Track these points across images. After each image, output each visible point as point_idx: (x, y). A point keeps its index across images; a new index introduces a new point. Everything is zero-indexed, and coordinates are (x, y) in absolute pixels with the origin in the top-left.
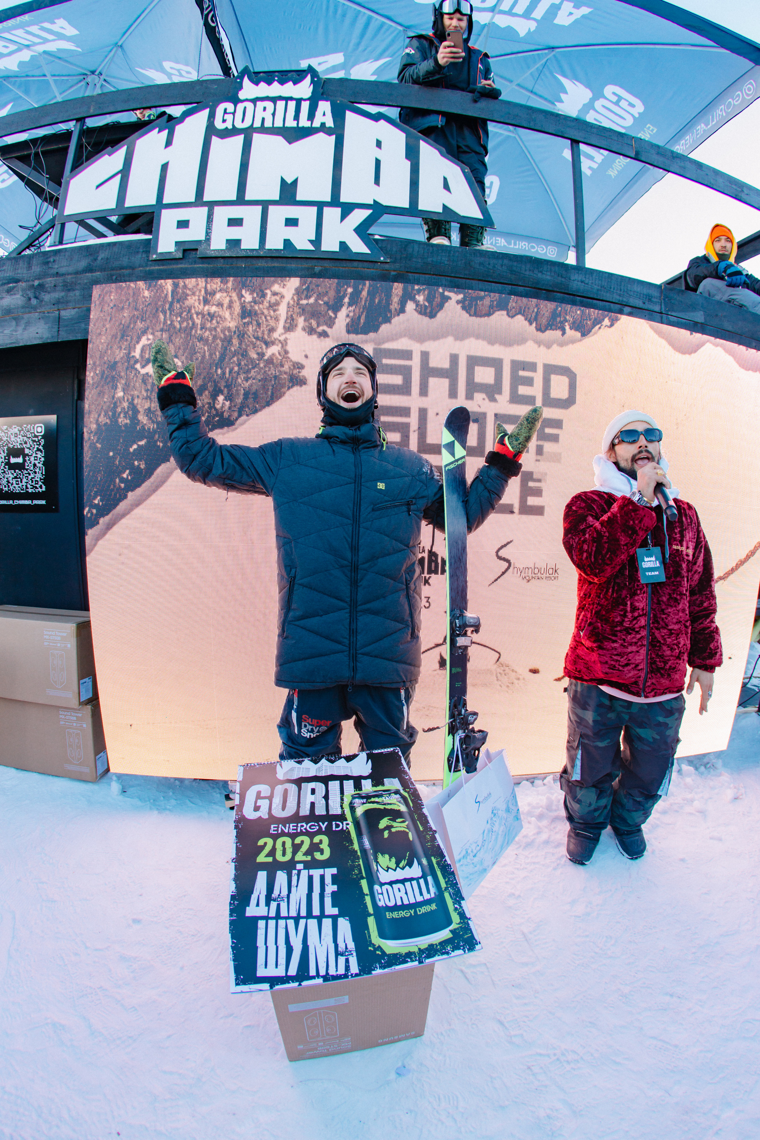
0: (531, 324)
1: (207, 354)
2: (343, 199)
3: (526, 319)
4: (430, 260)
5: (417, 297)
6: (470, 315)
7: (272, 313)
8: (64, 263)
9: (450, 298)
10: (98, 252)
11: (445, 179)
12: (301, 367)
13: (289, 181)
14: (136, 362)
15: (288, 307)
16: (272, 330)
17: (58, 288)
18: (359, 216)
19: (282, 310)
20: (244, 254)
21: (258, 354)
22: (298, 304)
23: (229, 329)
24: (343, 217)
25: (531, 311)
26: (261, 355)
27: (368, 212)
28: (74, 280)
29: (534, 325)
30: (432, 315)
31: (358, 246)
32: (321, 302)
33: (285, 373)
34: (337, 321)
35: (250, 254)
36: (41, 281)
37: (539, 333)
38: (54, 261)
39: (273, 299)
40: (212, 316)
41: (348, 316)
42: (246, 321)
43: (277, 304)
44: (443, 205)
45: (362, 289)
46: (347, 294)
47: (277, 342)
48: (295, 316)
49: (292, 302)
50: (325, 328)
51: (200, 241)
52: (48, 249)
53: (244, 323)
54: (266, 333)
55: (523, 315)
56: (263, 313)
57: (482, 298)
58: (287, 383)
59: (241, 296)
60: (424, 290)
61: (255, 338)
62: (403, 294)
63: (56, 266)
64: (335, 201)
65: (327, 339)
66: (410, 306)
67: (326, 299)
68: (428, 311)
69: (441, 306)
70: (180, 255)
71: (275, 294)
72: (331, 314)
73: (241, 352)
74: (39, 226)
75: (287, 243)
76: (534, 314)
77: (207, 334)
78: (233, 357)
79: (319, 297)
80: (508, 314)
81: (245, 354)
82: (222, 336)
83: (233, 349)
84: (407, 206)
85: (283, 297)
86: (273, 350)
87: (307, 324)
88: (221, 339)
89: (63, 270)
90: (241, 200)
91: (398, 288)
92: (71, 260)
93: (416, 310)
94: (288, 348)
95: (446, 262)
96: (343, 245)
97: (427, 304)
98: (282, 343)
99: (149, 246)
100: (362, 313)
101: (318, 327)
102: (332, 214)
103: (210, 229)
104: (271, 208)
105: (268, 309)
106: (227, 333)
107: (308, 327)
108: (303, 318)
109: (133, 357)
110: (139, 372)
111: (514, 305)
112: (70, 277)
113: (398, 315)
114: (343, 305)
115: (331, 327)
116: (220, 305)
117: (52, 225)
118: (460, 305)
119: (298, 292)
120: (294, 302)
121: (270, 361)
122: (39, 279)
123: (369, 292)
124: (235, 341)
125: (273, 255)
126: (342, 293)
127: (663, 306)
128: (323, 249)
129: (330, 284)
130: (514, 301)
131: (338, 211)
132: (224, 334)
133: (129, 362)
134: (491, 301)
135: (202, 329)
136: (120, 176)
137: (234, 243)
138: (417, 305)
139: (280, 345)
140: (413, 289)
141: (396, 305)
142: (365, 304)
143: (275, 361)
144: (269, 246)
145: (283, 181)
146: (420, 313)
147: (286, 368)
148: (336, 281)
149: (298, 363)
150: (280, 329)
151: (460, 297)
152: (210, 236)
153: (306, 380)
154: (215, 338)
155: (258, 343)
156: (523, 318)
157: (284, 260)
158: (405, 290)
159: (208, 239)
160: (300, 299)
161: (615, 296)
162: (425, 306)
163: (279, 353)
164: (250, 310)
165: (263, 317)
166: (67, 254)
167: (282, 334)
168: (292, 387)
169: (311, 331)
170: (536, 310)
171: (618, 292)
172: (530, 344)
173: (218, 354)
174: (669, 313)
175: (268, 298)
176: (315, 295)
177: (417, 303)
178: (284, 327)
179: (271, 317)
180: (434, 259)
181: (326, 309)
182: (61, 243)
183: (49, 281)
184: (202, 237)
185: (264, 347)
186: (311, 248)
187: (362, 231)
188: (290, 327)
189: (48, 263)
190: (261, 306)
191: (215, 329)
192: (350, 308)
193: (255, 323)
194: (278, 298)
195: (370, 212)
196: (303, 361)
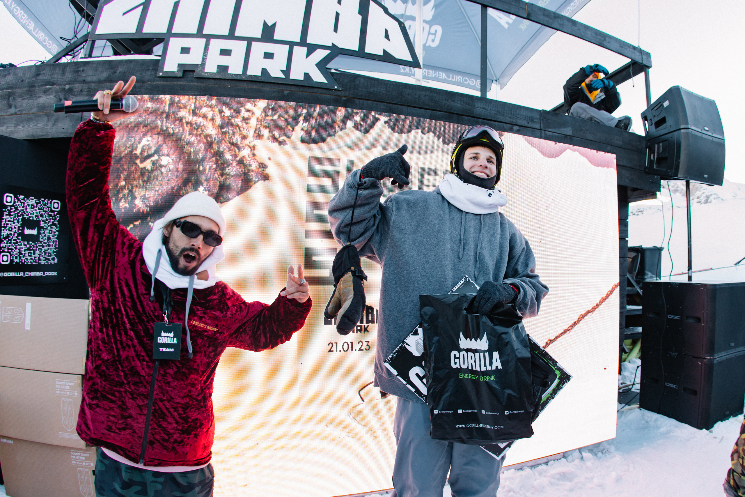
0: (439, 139)
1: (192, 154)
2: (309, 41)
3: (435, 136)
4: (372, 90)
5: (355, 118)
6: (394, 132)
7: (245, 125)
8: (90, 73)
9: (380, 120)
10: (117, 67)
11: (386, 31)
12: (265, 167)
13: (270, 24)
14: (137, 158)
15: (258, 122)
16: (244, 138)
17: (84, 93)
18: (320, 55)
19: (253, 124)
20: (230, 77)
21: (232, 156)
22: (265, 119)
23: (210, 136)
24: (308, 54)
25: (439, 130)
26: (234, 156)
27: (328, 52)
28: (96, 87)
29: (441, 139)
30: (366, 132)
31: (318, 77)
32: (282, 119)
33: (253, 171)
34: (294, 133)
35: (235, 77)
36: (71, 86)
37: (445, 146)
38: (83, 71)
39: (246, 115)
40: (198, 125)
41: (303, 130)
42: (224, 130)
43: (249, 118)
44: (384, 50)
45: (315, 111)
46: (302, 114)
47: (247, 147)
48: (262, 128)
49: (260, 118)
50: (284, 138)
51: (198, 65)
52: (80, 60)
53: (223, 132)
54: (239, 140)
55: (433, 133)
56: (237, 125)
57: (403, 120)
58: (254, 179)
59: (221, 111)
60: (360, 113)
61: (230, 143)
62: (344, 115)
63: (84, 75)
64: (303, 42)
65: (286, 146)
66: (350, 124)
67: (286, 116)
68: (363, 128)
69: (373, 125)
70: (180, 74)
71: (248, 111)
72: (289, 127)
73: (219, 153)
74: (76, 39)
75: (264, 71)
76: (441, 132)
77: (194, 139)
78: (213, 157)
79: (282, 114)
80: (422, 132)
81: (221, 155)
82: (205, 141)
83: (213, 151)
84: (357, 49)
85: (253, 113)
86: (243, 154)
87: (271, 135)
88: (204, 144)
89: (89, 79)
90: (231, 36)
91: (341, 111)
92: (96, 71)
93: (354, 127)
94: (256, 152)
95: (384, 92)
96: (307, 75)
97: (362, 123)
98: (251, 148)
99: (157, 65)
100: (313, 128)
101: (279, 137)
102: (300, 52)
103: (206, 56)
104: (254, 44)
105: (241, 122)
106: (209, 139)
107: (272, 137)
108: (268, 130)
109: (135, 154)
110: (139, 166)
111: (426, 125)
112: (93, 85)
113: (341, 130)
114: (300, 122)
115: (289, 137)
116: (205, 117)
117: (85, 39)
118: (387, 125)
119: (266, 110)
120: (262, 117)
121: (241, 162)
122: (69, 84)
123: (319, 113)
124: (215, 146)
125: (253, 80)
126: (299, 113)
127: (542, 125)
128: (291, 77)
129: (291, 105)
130: (426, 123)
131: (305, 49)
132: (207, 140)
133: (131, 157)
134: (410, 122)
135: (190, 134)
136: (142, 7)
137: (223, 69)
138: (355, 124)
139: (250, 150)
140: (352, 112)
141: (339, 123)
142: (316, 121)
143: (245, 162)
144: (250, 72)
145: (265, 24)
146: (357, 129)
147: (253, 167)
148: (295, 103)
149: (262, 164)
150: (250, 138)
151: (387, 118)
152: (205, 62)
153: (269, 176)
154: (199, 142)
155: (233, 147)
156: (433, 135)
157: (262, 84)
158: (346, 113)
159: (203, 64)
160: (266, 116)
161: (507, 118)
162: (361, 125)
163: (249, 156)
164: (228, 122)
165: (238, 128)
166: (94, 65)
167: (252, 141)
168: (257, 181)
169: (274, 140)
170: (442, 129)
171: (510, 115)
172: (438, 153)
173: (201, 154)
174: (547, 130)
175: (242, 114)
176: (278, 114)
177: (355, 122)
178: (253, 136)
179: (244, 128)
180: (375, 89)
181: (286, 125)
182: (90, 56)
183: (78, 86)
184: (199, 62)
185: (237, 150)
186: (282, 76)
187: (322, 65)
188: (258, 136)
189: (78, 71)
190: (236, 120)
191: (200, 135)
192: (305, 124)
193: (231, 132)
194: (249, 114)
195: (329, 52)
196: (267, 162)
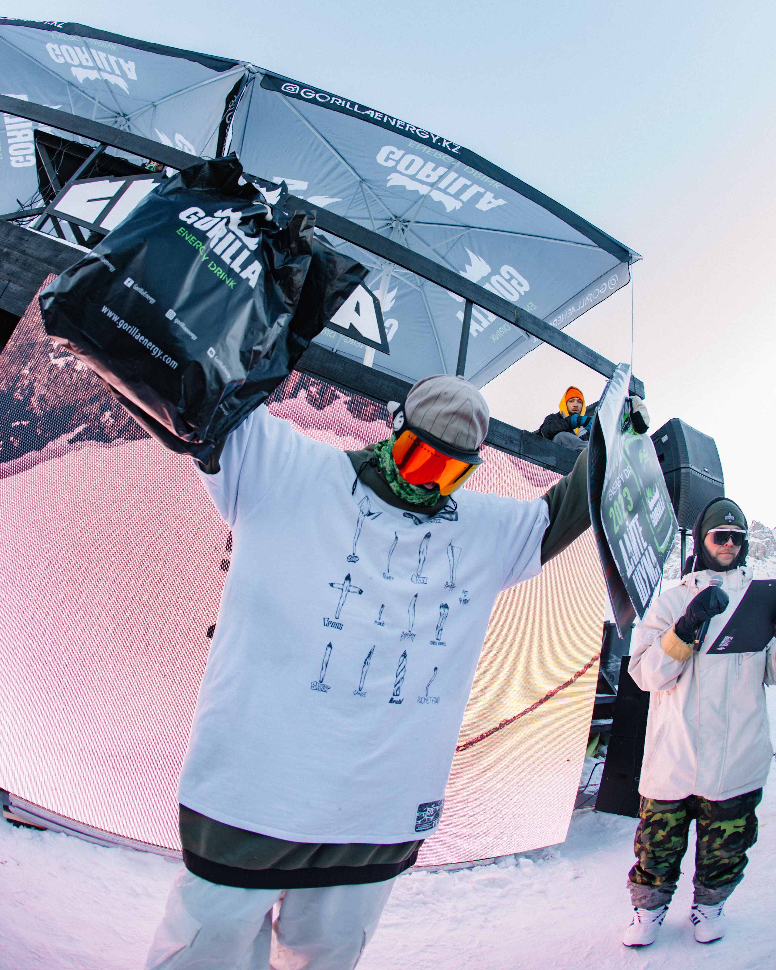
5: (311, 388)
6: (353, 416)
9: (339, 398)
14: (52, 351)
30: (320, 407)
44: (351, 323)
57: (367, 405)
60: (318, 384)
62: (299, 382)
66: (303, 394)
68: (318, 402)
69: (329, 402)
91: (296, 376)
93: (306, 398)
97: (318, 396)
109: (52, 345)
110: (50, 361)
113: (290, 398)
118: (347, 406)
127: (522, 448)
133: (46, 348)
134: (374, 409)
138: (309, 395)
140: (309, 380)
141: (290, 389)
146: (310, 402)
151: (349, 398)
158: (301, 379)
162: (316, 398)
174: (527, 455)
177: (309, 393)
180: (331, 366)
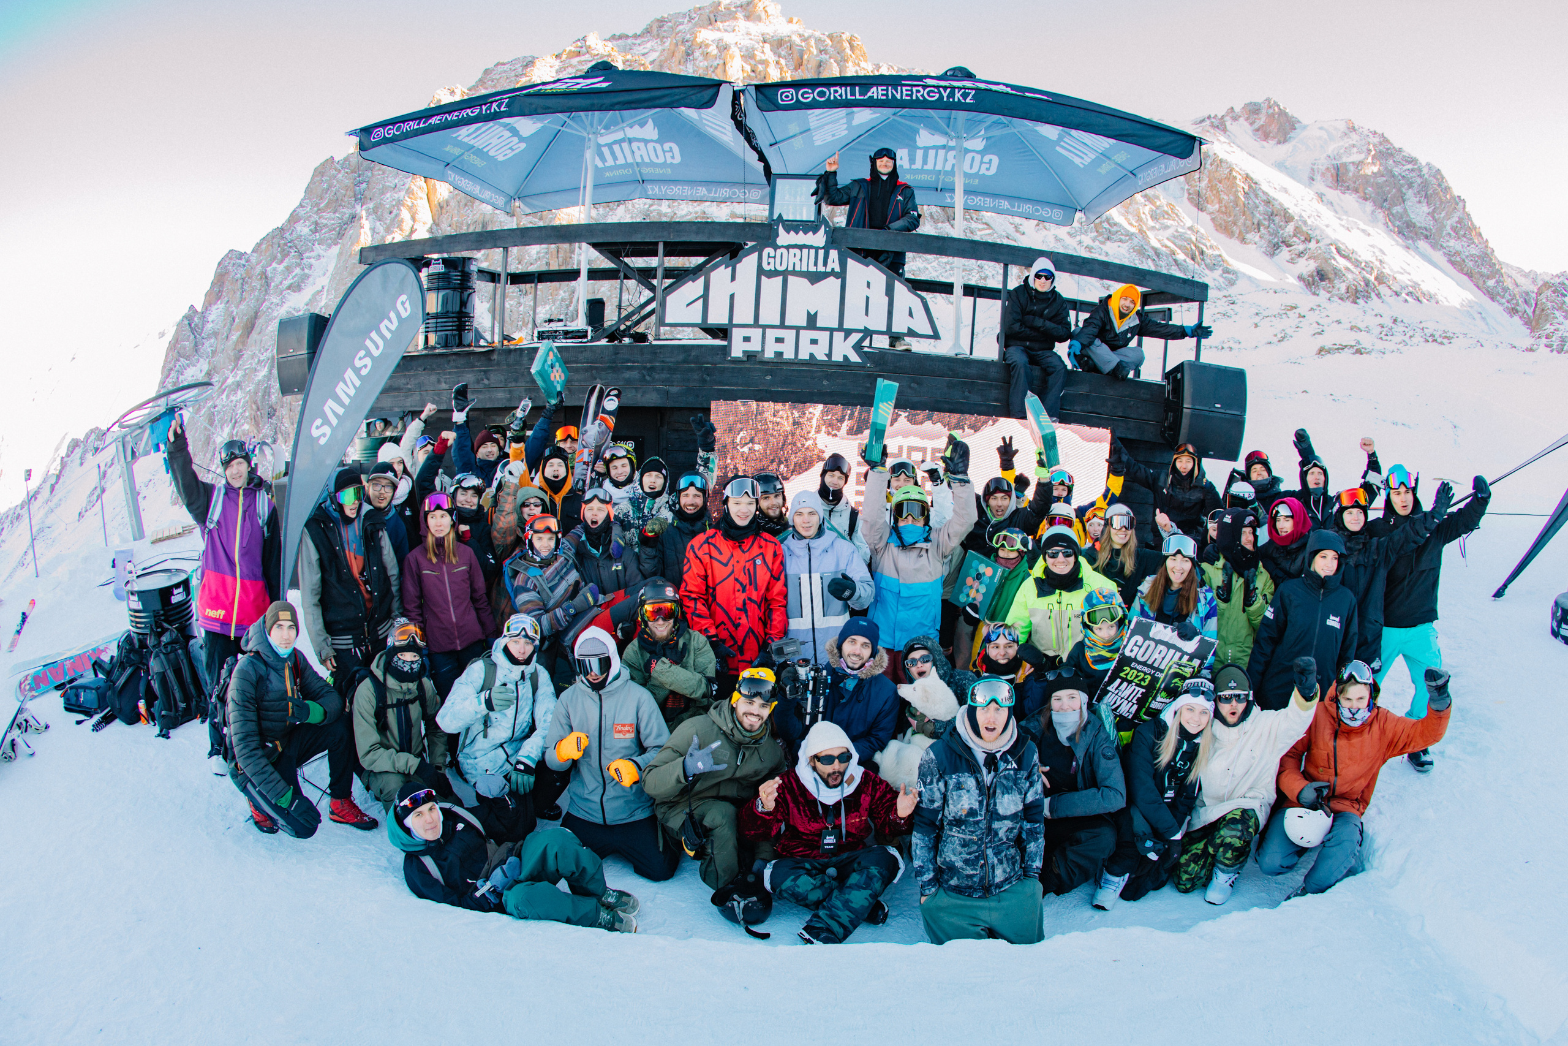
7: (809, 423)
11: (910, 308)
13: (812, 311)
15: (817, 420)
16: (809, 432)
18: (855, 337)
19: (814, 422)
20: (785, 361)
21: (801, 444)
22: (823, 419)
24: (846, 338)
27: (861, 335)
31: (854, 358)
32: (833, 418)
34: (841, 429)
41: (848, 425)
44: (908, 328)
48: (820, 425)
50: (835, 432)
51: (758, 352)
53: (795, 428)
54: (805, 434)
61: (800, 436)
64: (840, 328)
67: (837, 416)
70: (746, 359)
72: (838, 424)
73: (793, 442)
78: (788, 446)
83: (788, 442)
84: (885, 328)
86: (809, 444)
90: (782, 326)
94: (817, 442)
96: (845, 357)
99: (725, 350)
100: (855, 424)
101: (832, 430)
102: (839, 336)
103: (764, 345)
104: (802, 332)
105: (806, 421)
106: (785, 433)
107: (827, 431)
108: (824, 426)
114: (845, 420)
124: (790, 437)
128: (833, 360)
131: (842, 334)
136: (702, 298)
137: (779, 355)
139: (812, 440)
143: (807, 450)
144: (801, 357)
145: (809, 311)
149: (822, 450)
150: (813, 432)
152: (764, 349)
155: (802, 439)
159: (763, 351)
164: (797, 422)
165: (804, 425)
169: (829, 433)
178: (815, 431)
181: (836, 421)
184: (759, 349)
185: (804, 441)
186: (826, 359)
187: (857, 347)
188: (818, 431)
190: (803, 418)
192: (849, 422)
193: (800, 428)
